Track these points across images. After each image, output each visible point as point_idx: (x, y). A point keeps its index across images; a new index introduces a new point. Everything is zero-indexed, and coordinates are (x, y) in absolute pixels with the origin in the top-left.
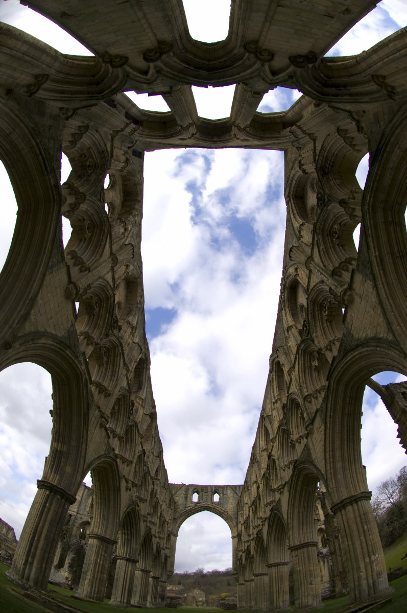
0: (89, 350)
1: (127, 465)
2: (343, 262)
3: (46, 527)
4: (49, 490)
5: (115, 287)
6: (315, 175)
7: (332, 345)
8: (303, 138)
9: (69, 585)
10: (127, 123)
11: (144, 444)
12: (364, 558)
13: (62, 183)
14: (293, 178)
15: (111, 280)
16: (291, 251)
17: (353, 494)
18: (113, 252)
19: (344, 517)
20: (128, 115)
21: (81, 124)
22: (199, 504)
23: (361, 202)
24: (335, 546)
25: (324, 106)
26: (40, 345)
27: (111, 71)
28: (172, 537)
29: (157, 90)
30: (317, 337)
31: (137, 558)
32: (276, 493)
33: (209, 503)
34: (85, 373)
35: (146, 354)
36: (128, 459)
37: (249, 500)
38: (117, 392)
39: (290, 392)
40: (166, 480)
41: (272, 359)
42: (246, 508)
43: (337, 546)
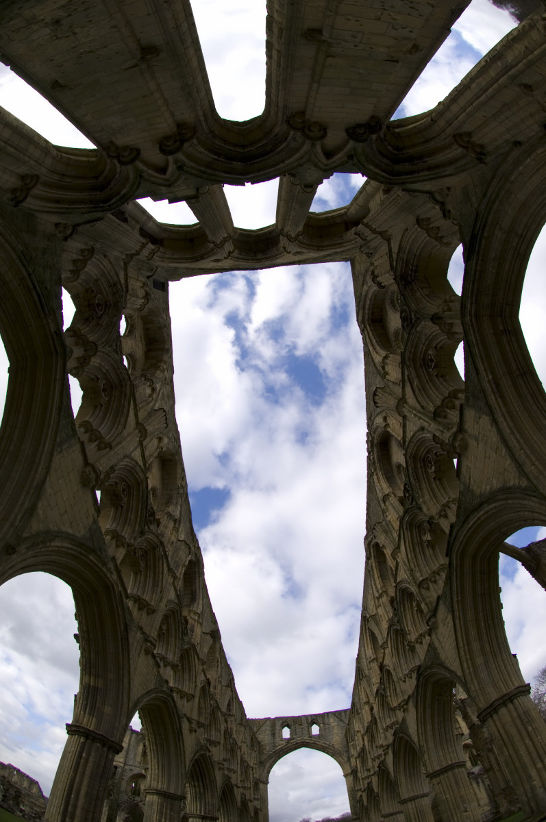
0: (120, 554)
1: (188, 701)
2: (446, 398)
3: (85, 782)
4: (84, 736)
5: (147, 469)
6: (395, 287)
7: (446, 509)
8: (373, 239)
10: (143, 243)
11: (207, 672)
12: (535, 764)
13: (65, 328)
14: (366, 296)
15: (141, 458)
16: (375, 394)
17: (505, 692)
18: (140, 421)
19: (497, 722)
20: (143, 233)
21: (84, 247)
22: (292, 741)
23: (459, 312)
25: (397, 191)
26: (54, 548)
27: (118, 170)
28: (261, 785)
29: (179, 194)
30: (424, 502)
31: (216, 814)
32: (398, 712)
33: (306, 738)
34: (117, 585)
35: (196, 554)
36: (188, 692)
37: (361, 726)
38: (164, 607)
39: (398, 581)
40: (243, 714)
41: (367, 541)
42: (358, 737)
43: (493, 760)
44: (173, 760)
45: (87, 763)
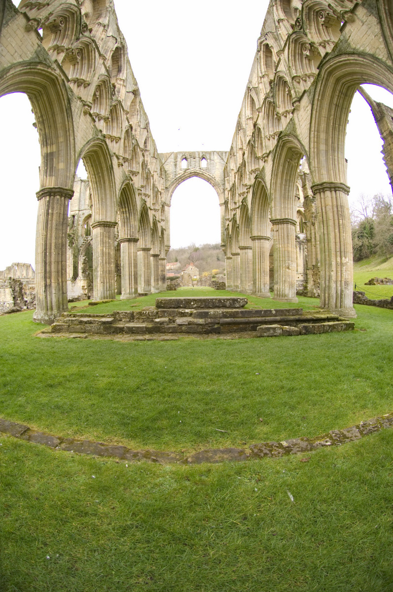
0: (61, 57)
1: (116, 142)
4: (48, 195)
5: (80, 5)
7: (326, 44)
9: (85, 294)
11: (130, 120)
12: (336, 256)
17: (333, 181)
19: (323, 200)
22: (188, 171)
24: (311, 234)
28: (166, 207)
30: (310, 33)
31: (137, 236)
32: (260, 161)
33: (197, 170)
34: (60, 76)
35: (122, 43)
36: (116, 136)
37: (235, 166)
38: (97, 78)
39: (278, 70)
40: (155, 149)
41: (259, 41)
42: (232, 175)
43: (313, 234)
44: (108, 192)
45: (52, 217)
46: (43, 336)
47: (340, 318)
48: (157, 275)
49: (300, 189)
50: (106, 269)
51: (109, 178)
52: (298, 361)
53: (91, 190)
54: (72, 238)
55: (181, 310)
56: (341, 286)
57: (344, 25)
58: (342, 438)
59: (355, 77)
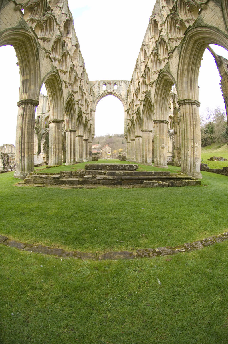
0: (34, 25)
1: (65, 74)
4: (24, 104)
7: (190, 21)
9: (45, 162)
11: (73, 62)
12: (191, 142)
17: (191, 99)
22: (106, 91)
24: (177, 129)
26: (4, 36)
28: (93, 112)
30: (181, 14)
31: (76, 128)
32: (149, 86)
33: (112, 91)
34: (33, 36)
35: (70, 17)
36: (65, 71)
37: (133, 89)
38: (55, 37)
39: (161, 35)
40: (87, 79)
41: (151, 18)
42: (132, 94)
43: (178, 129)
44: (59, 102)
45: (26, 117)
46: (19, 186)
47: (192, 178)
48: (87, 151)
49: (172, 103)
50: (57, 147)
51: (60, 95)
52: (167, 202)
53: (49, 101)
54: (38, 130)
55: (99, 171)
56: (193, 160)
57: (201, 11)
58: (192, 248)
59: (205, 40)
